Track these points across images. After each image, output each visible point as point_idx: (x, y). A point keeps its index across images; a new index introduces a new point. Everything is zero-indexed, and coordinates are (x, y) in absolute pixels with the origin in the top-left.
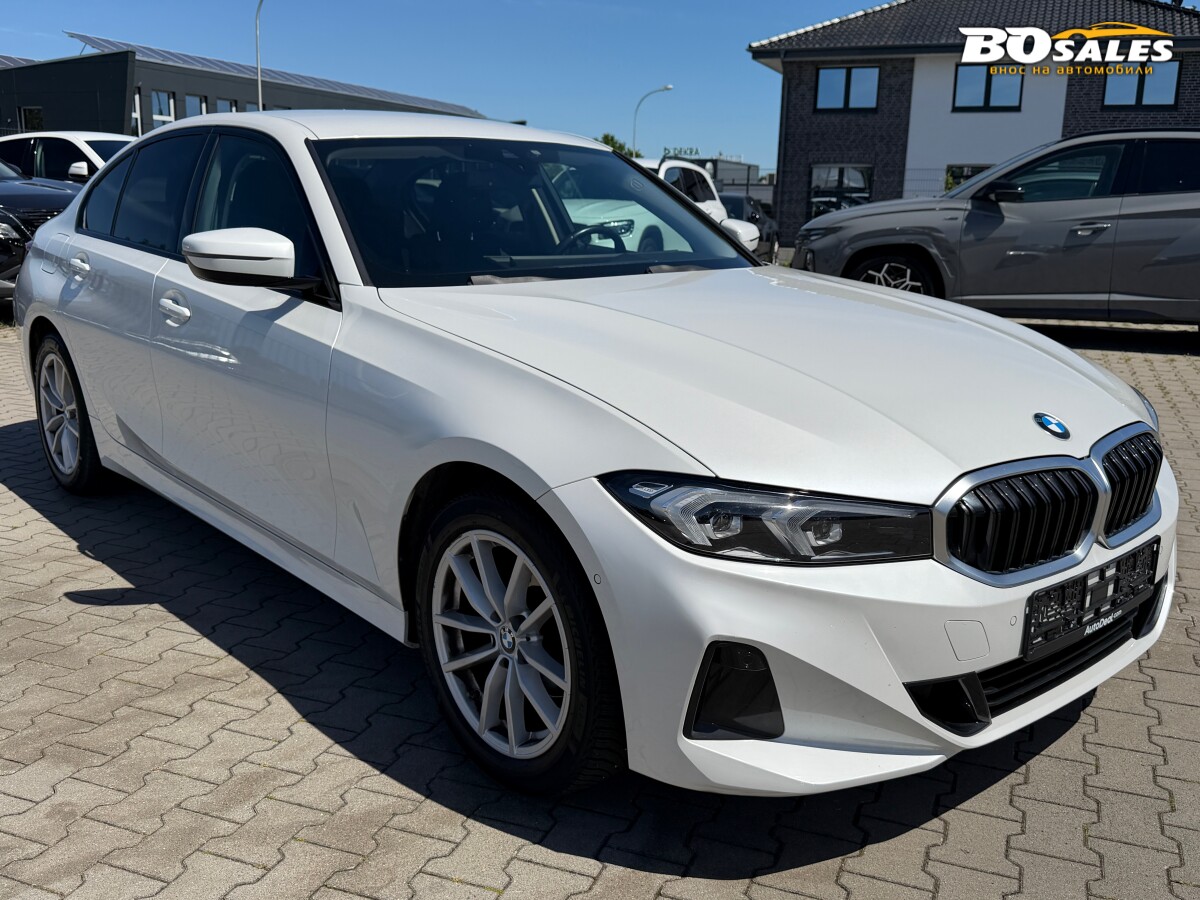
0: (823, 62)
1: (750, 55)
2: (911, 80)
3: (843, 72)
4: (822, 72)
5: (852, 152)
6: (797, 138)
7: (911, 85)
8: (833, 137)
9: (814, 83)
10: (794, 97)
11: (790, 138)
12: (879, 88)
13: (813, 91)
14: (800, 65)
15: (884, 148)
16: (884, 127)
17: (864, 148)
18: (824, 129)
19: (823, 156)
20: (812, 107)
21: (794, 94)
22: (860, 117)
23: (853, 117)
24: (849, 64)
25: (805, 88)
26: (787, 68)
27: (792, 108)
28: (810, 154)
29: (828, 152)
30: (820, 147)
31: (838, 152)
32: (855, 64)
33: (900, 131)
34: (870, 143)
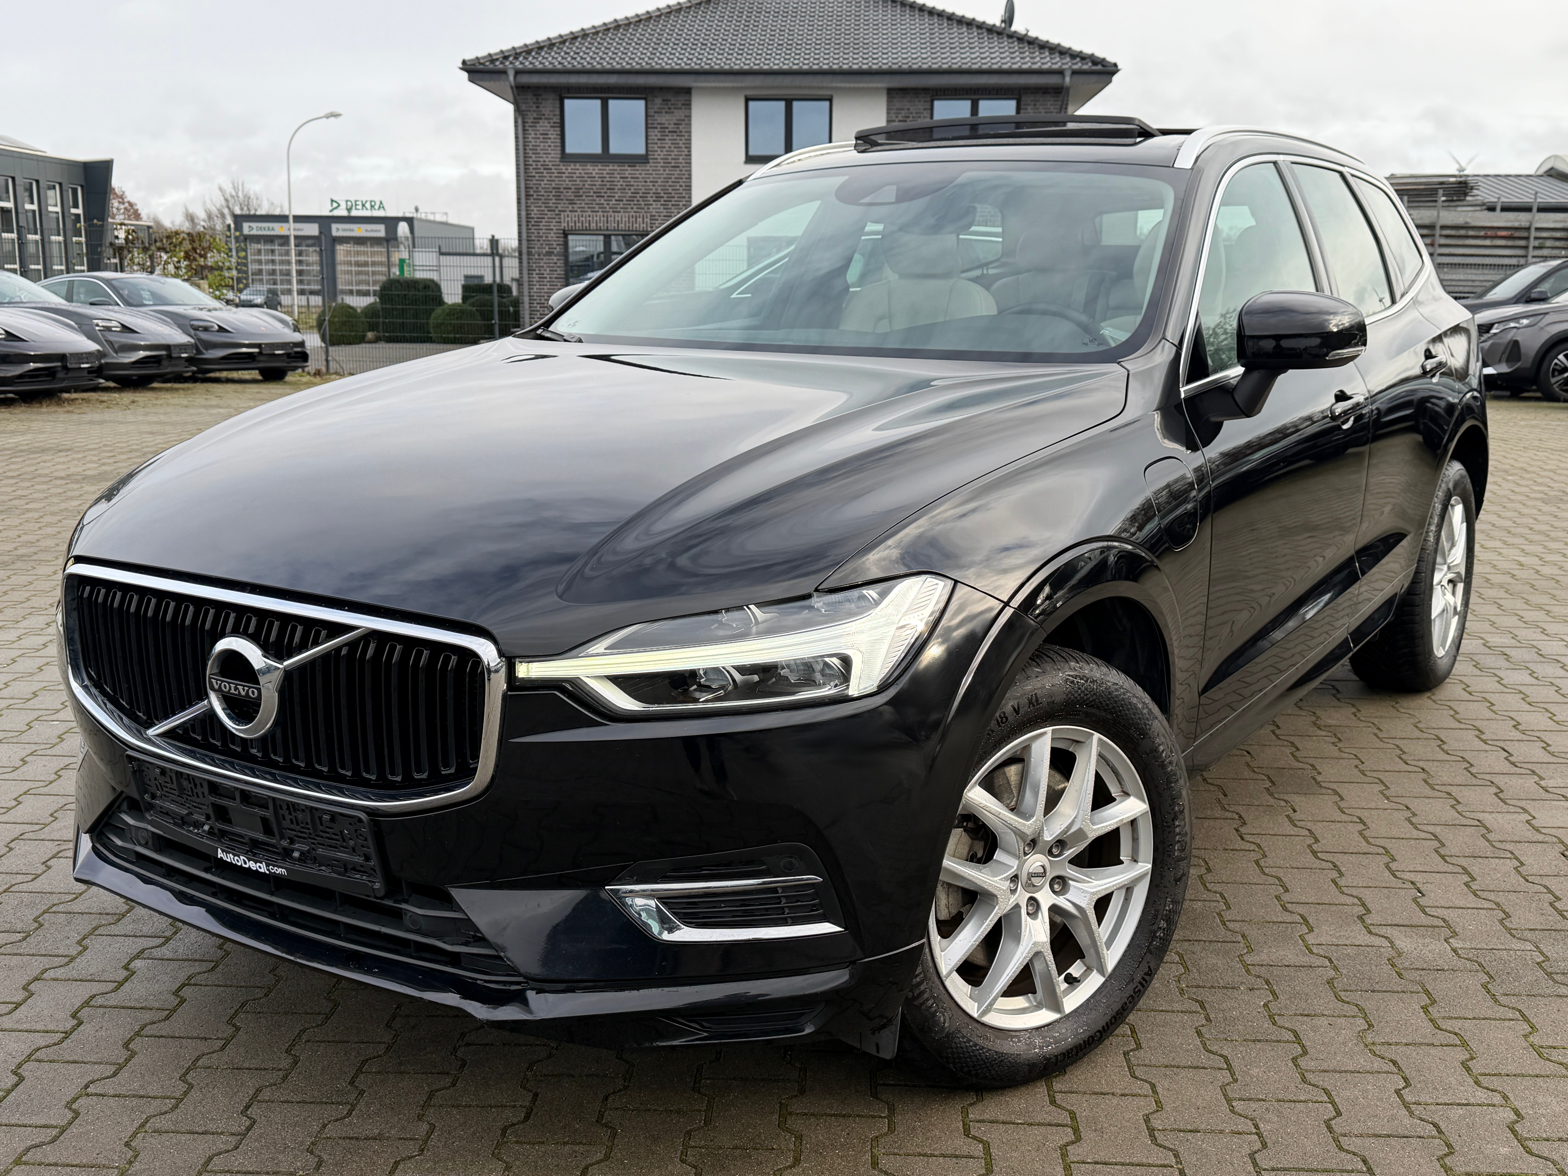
0: (568, 89)
1: (465, 75)
2: (689, 117)
3: (598, 103)
4: (567, 102)
5: (620, 214)
6: (542, 193)
7: (690, 124)
8: (592, 194)
9: (558, 117)
10: (533, 136)
11: (532, 193)
12: (647, 128)
13: (558, 129)
14: (537, 91)
15: (662, 210)
16: (659, 180)
17: (635, 210)
18: (578, 183)
19: (581, 219)
20: (559, 152)
21: (533, 133)
22: (626, 168)
23: (616, 168)
24: (605, 93)
25: (546, 124)
26: (519, 95)
27: (531, 152)
28: (562, 216)
29: (587, 214)
30: (575, 206)
31: (602, 214)
32: (612, 93)
33: (681, 186)
34: (643, 203)
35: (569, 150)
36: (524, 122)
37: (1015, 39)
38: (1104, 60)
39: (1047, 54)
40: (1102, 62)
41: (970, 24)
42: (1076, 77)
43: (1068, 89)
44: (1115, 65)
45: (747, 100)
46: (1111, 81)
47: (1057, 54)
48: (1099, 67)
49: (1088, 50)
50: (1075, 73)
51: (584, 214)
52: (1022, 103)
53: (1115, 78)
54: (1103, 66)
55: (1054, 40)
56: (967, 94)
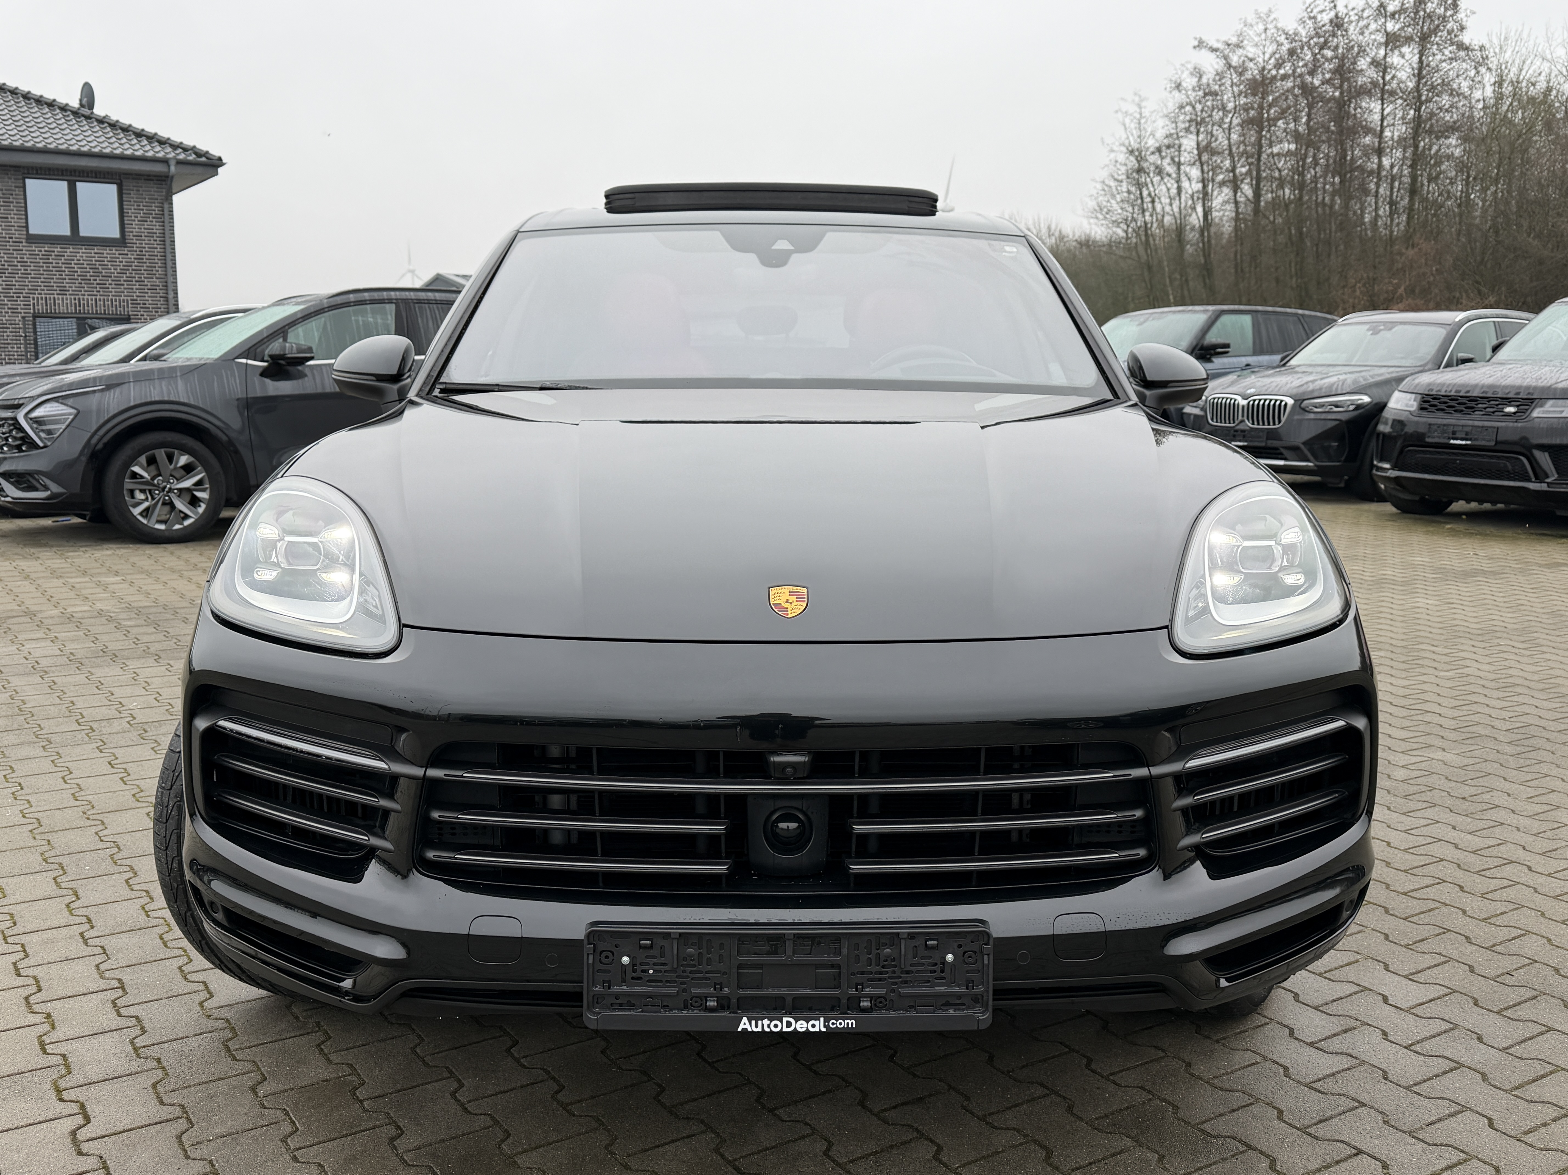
37: (106, 125)
38: (207, 152)
39: (145, 142)
40: (206, 154)
41: (51, 104)
42: (181, 167)
43: (172, 177)
44: (220, 159)
46: (217, 174)
47: (156, 144)
48: (204, 159)
49: (189, 142)
50: (179, 163)
52: (124, 188)
53: (220, 170)
54: (207, 158)
55: (150, 129)
56: (62, 175)
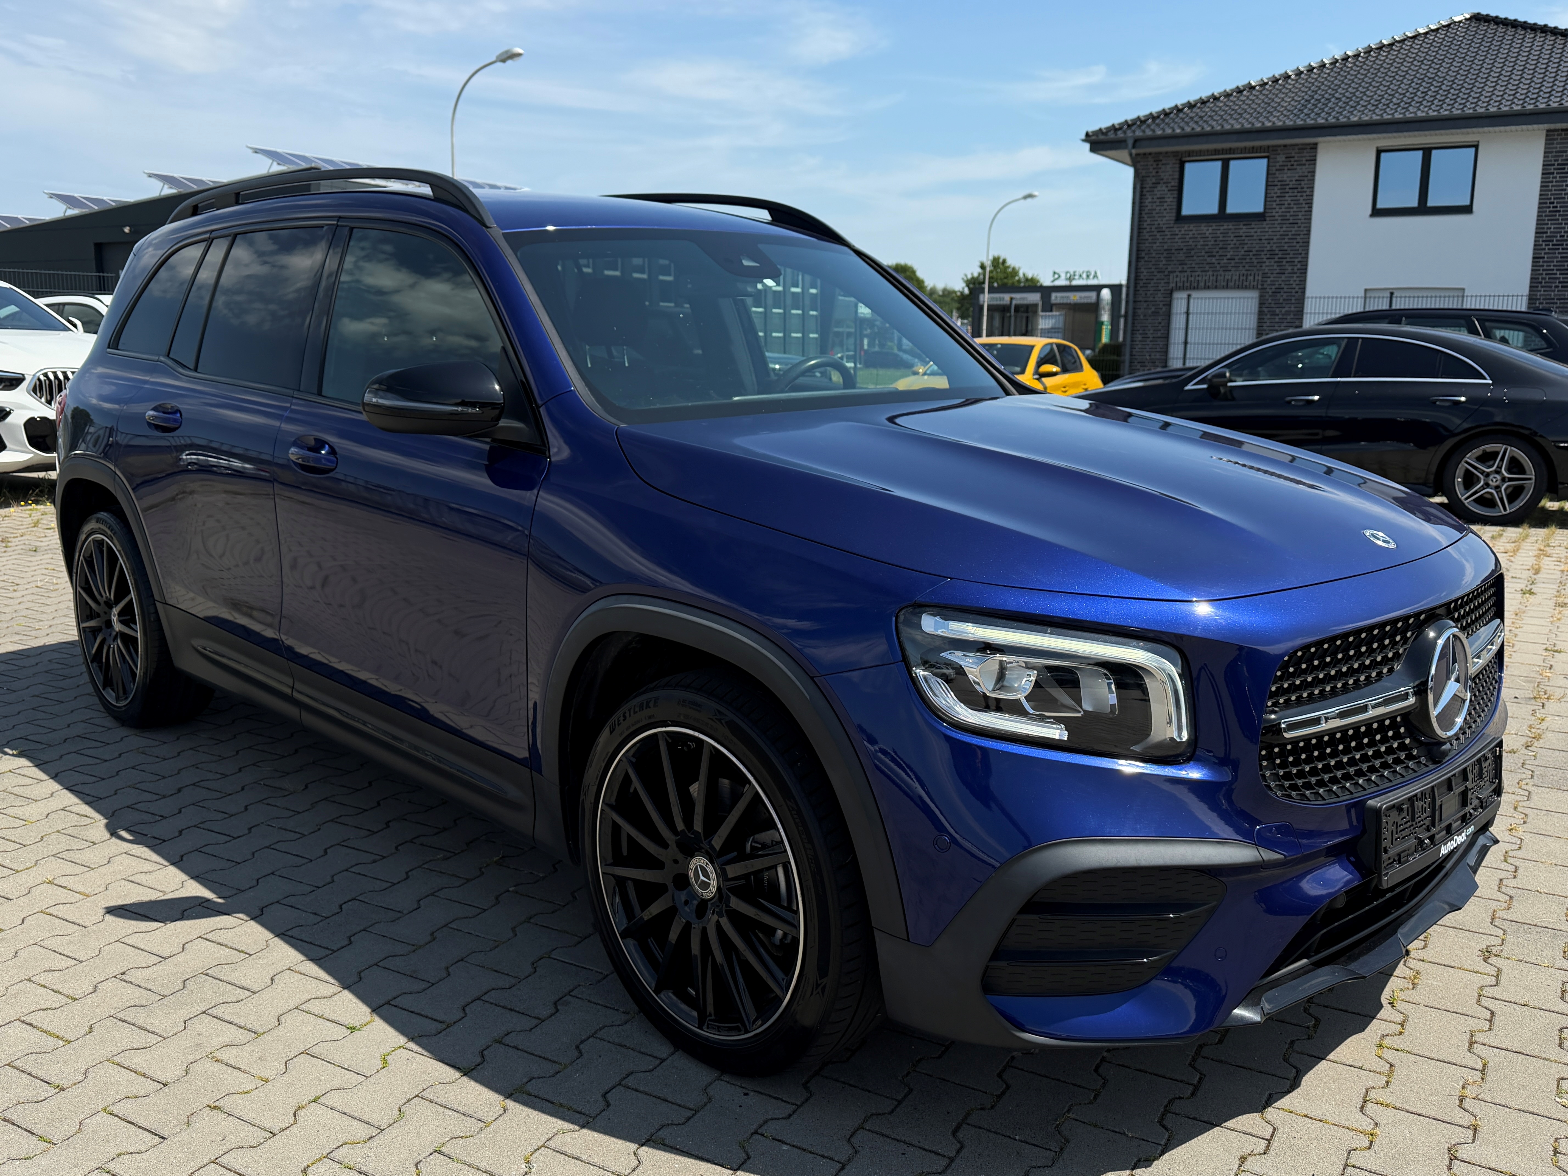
0: (1190, 153)
1: (1087, 146)
2: (1314, 172)
3: (1218, 165)
4: (1188, 166)
5: (1230, 273)
6: (1154, 255)
7: (1313, 180)
8: (1203, 254)
9: (1177, 181)
10: (1150, 200)
11: (1143, 255)
12: (1267, 186)
13: (1176, 192)
14: (1157, 158)
15: (1275, 267)
16: (1275, 238)
17: (1247, 268)
18: (1190, 243)
19: (1190, 279)
20: (1174, 215)
21: (1150, 197)
22: (1241, 226)
23: (1230, 227)
24: (1226, 154)
25: (1164, 188)
26: (1139, 162)
27: (1146, 216)
28: (1171, 277)
29: (1197, 274)
30: (1185, 267)
31: (1211, 273)
32: (1234, 153)
33: (1298, 243)
34: (1255, 261)
35: (1185, 211)
36: (1142, 188)
45: (1379, 152)
51: (1193, 274)
